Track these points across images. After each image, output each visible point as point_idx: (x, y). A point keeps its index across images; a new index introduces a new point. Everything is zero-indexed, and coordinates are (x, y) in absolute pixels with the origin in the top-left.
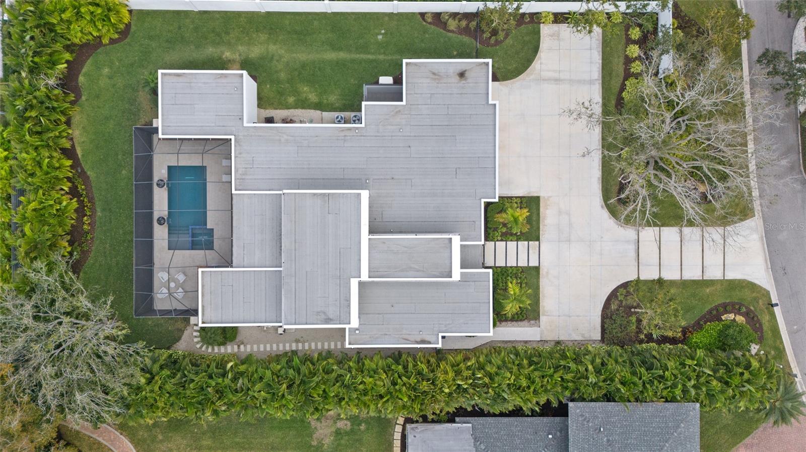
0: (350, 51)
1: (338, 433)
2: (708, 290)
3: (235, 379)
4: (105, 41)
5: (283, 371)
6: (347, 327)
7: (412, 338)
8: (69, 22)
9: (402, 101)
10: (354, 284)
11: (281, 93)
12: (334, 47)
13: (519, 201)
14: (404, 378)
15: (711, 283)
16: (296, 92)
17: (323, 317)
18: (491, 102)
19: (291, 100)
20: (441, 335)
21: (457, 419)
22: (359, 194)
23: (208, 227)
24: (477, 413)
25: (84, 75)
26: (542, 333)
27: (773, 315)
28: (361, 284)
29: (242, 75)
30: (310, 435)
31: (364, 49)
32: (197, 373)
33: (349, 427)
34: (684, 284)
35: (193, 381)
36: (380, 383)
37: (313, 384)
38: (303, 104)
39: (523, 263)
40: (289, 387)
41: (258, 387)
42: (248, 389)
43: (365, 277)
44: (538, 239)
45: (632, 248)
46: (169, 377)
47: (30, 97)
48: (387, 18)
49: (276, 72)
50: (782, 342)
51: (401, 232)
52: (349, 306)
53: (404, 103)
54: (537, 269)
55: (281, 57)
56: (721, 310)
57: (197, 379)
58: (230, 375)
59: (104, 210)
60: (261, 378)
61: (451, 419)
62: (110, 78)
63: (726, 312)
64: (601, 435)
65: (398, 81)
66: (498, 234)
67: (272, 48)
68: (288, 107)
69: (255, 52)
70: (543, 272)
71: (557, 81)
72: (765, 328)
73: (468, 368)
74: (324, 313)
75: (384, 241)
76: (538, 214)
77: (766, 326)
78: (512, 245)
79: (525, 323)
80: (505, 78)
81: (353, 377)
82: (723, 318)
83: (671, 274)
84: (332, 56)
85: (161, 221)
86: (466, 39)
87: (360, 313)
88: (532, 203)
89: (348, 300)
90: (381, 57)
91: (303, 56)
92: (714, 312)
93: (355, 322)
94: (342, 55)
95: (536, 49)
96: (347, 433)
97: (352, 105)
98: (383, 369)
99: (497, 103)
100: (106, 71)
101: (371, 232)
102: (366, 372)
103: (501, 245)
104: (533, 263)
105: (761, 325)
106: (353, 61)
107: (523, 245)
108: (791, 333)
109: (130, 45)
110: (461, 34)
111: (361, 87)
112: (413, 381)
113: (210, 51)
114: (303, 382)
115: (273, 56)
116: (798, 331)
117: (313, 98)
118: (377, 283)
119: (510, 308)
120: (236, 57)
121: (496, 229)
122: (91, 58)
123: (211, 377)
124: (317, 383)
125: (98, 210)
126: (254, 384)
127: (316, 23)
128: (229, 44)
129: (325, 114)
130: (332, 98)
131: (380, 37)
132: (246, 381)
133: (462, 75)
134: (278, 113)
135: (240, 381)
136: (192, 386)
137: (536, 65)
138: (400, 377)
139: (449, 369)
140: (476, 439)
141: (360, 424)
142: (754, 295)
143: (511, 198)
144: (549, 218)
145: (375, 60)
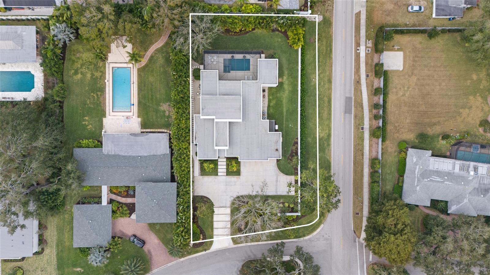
0: (286, 116)
1: (164, 111)
2: (210, 230)
3: (184, 81)
4: (288, 41)
5: (186, 95)
6: (201, 115)
7: (196, 135)
8: (293, 32)
9: (269, 132)
10: (214, 117)
11: (273, 94)
12: (287, 111)
13: (239, 169)
14: (184, 132)
15: (212, 231)
16: (273, 99)
17: (204, 108)
18: (269, 159)
19: (271, 97)
20: (198, 143)
21: (170, 149)
22: (241, 119)
23: (231, 71)
24: (172, 154)
25: (278, 33)
26: (196, 176)
27: (202, 251)
28: (214, 119)
29: (277, 84)
30: (164, 103)
31: (287, 121)
32: (186, 69)
33: (166, 115)
34: (212, 222)
35: (184, 68)
36: (183, 125)
37: (183, 104)
38: (270, 101)
39: (219, 170)
40: (182, 97)
41: (182, 88)
42: (181, 85)
43: (216, 120)
44: (227, 175)
45: (224, 205)
46: (185, 61)
47: (270, 21)
48: (296, 127)
49: (279, 93)
50: (193, 254)
51: (229, 131)
52: (207, 116)
53: (268, 132)
54: (217, 175)
55: (284, 94)
56: (204, 234)
57: (184, 69)
58: (186, 79)
59: (236, 39)
60: (184, 89)
61: (170, 147)
62: (277, 41)
63: (203, 236)
64: (167, 192)
65: (276, 131)
66: (228, 162)
67: (287, 92)
68: (268, 96)
69: (286, 86)
70: (216, 177)
71: (277, 181)
72: (198, 248)
73: (187, 152)
74: (205, 108)
75: (226, 126)
76: (235, 175)
77: (198, 249)
78: (225, 167)
79: (200, 171)
80: (278, 165)
81: (185, 116)
82: (201, 235)
83: (215, 218)
84: (285, 110)
85: (233, 57)
86: (290, 152)
87: (204, 119)
88: (238, 173)
89: (209, 115)
90: (284, 126)
91: (285, 101)
92: (203, 232)
93: (202, 117)
94: (285, 113)
95: (287, 174)
96: (164, 114)
97: (270, 117)
98: (187, 126)
99: (268, 160)
100: (280, 40)
101: (229, 122)
102: (186, 121)
103: (225, 163)
104: (219, 174)
105: (199, 247)
106: (283, 117)
107: (225, 170)
108: (196, 257)
109: (288, 48)
110: (291, 151)
111: (275, 119)
112: (184, 135)
113: (286, 72)
114: (183, 101)
115: (284, 92)
116: (197, 259)
117: (272, 104)
118: (214, 124)
119: (205, 165)
120: (284, 80)
121: (230, 162)
122: (283, 35)
123: (185, 73)
124: (183, 106)
125: (236, 37)
126: (183, 86)
127: (295, 105)
128: (288, 78)
129: (266, 108)
130: (271, 110)
131: (290, 125)
132: (184, 84)
133: (277, 150)
134: (266, 94)
135: (183, 82)
136: (182, 68)
137: (282, 174)
138: (185, 131)
139: (186, 146)
140: (164, 155)
141: (167, 118)
142: (208, 245)
143: (240, 167)
144: (233, 179)
145: (283, 124)
